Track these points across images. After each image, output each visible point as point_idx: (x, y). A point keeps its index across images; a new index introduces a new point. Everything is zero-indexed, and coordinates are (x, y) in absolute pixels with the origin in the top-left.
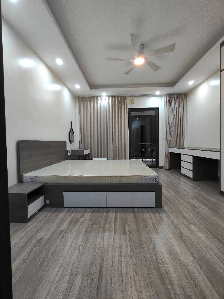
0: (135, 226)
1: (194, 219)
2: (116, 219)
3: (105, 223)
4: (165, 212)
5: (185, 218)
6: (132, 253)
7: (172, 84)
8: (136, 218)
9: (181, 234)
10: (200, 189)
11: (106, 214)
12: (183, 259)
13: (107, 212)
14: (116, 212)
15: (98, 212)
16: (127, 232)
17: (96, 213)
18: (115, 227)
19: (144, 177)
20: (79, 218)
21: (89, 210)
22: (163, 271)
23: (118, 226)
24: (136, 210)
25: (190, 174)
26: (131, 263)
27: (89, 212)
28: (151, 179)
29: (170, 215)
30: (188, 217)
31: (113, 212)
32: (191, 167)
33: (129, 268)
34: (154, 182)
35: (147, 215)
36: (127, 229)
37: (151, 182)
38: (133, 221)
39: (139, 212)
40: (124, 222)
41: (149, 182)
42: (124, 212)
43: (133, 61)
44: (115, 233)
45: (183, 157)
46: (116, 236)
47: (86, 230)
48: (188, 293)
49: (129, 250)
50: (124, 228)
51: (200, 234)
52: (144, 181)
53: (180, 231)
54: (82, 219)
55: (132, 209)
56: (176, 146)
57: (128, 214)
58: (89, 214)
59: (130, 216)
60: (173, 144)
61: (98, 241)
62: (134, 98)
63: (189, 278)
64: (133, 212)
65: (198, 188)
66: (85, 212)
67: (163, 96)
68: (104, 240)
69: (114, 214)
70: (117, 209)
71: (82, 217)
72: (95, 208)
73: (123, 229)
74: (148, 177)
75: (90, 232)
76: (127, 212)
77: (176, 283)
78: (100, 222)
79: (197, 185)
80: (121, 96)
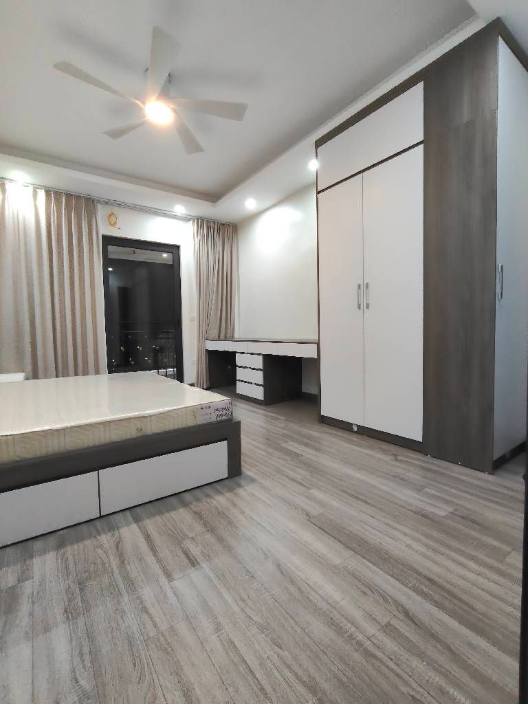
0: (208, 536)
1: (308, 477)
2: (148, 537)
3: (123, 562)
4: (253, 480)
5: (293, 480)
6: (241, 604)
7: (214, 196)
8: (198, 515)
9: (307, 514)
10: (285, 420)
11: (110, 534)
12: (338, 562)
13: (112, 528)
14: (137, 520)
15: (80, 539)
16: (200, 558)
17: (71, 544)
18: (159, 561)
19: (202, 408)
20: (13, 588)
21: (38, 544)
22: (324, 606)
23: (165, 553)
24: (187, 496)
25: (259, 393)
26: (255, 630)
27: (43, 552)
28: (217, 413)
29: (267, 483)
30: (299, 478)
31: (128, 524)
32: (259, 377)
33: (257, 646)
34: (224, 417)
35: (220, 500)
36: (195, 551)
37: (218, 419)
38: (199, 528)
39: (198, 500)
40: (177, 538)
41: (213, 418)
42: (161, 513)
43: (142, 105)
44: (169, 576)
45: (239, 360)
46: (176, 583)
47: (66, 611)
48: (385, 621)
49: (230, 600)
50: (187, 554)
51: (335, 503)
52: (201, 420)
53: (303, 509)
54: (28, 584)
55: (177, 498)
56: (219, 337)
57: (173, 514)
58: (51, 557)
59: (181, 517)
60: (214, 333)
61: (131, 621)
62: (116, 210)
63: (369, 593)
64: (185, 505)
65: (279, 417)
66: (31, 557)
67: (189, 220)
68: (147, 612)
69: (134, 526)
70: (135, 511)
71: (23, 577)
72: (61, 532)
73: (183, 556)
74: (210, 407)
75: (87, 609)
76: (168, 511)
77: (357, 615)
78: (103, 564)
79: (277, 413)
80: (78, 197)
